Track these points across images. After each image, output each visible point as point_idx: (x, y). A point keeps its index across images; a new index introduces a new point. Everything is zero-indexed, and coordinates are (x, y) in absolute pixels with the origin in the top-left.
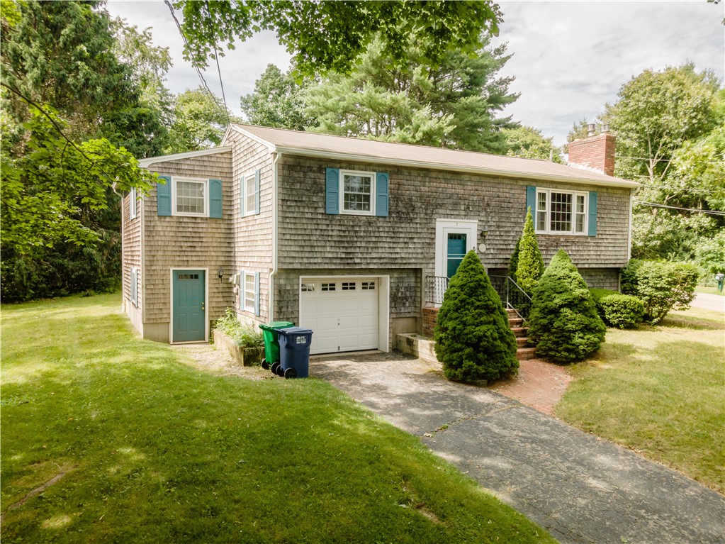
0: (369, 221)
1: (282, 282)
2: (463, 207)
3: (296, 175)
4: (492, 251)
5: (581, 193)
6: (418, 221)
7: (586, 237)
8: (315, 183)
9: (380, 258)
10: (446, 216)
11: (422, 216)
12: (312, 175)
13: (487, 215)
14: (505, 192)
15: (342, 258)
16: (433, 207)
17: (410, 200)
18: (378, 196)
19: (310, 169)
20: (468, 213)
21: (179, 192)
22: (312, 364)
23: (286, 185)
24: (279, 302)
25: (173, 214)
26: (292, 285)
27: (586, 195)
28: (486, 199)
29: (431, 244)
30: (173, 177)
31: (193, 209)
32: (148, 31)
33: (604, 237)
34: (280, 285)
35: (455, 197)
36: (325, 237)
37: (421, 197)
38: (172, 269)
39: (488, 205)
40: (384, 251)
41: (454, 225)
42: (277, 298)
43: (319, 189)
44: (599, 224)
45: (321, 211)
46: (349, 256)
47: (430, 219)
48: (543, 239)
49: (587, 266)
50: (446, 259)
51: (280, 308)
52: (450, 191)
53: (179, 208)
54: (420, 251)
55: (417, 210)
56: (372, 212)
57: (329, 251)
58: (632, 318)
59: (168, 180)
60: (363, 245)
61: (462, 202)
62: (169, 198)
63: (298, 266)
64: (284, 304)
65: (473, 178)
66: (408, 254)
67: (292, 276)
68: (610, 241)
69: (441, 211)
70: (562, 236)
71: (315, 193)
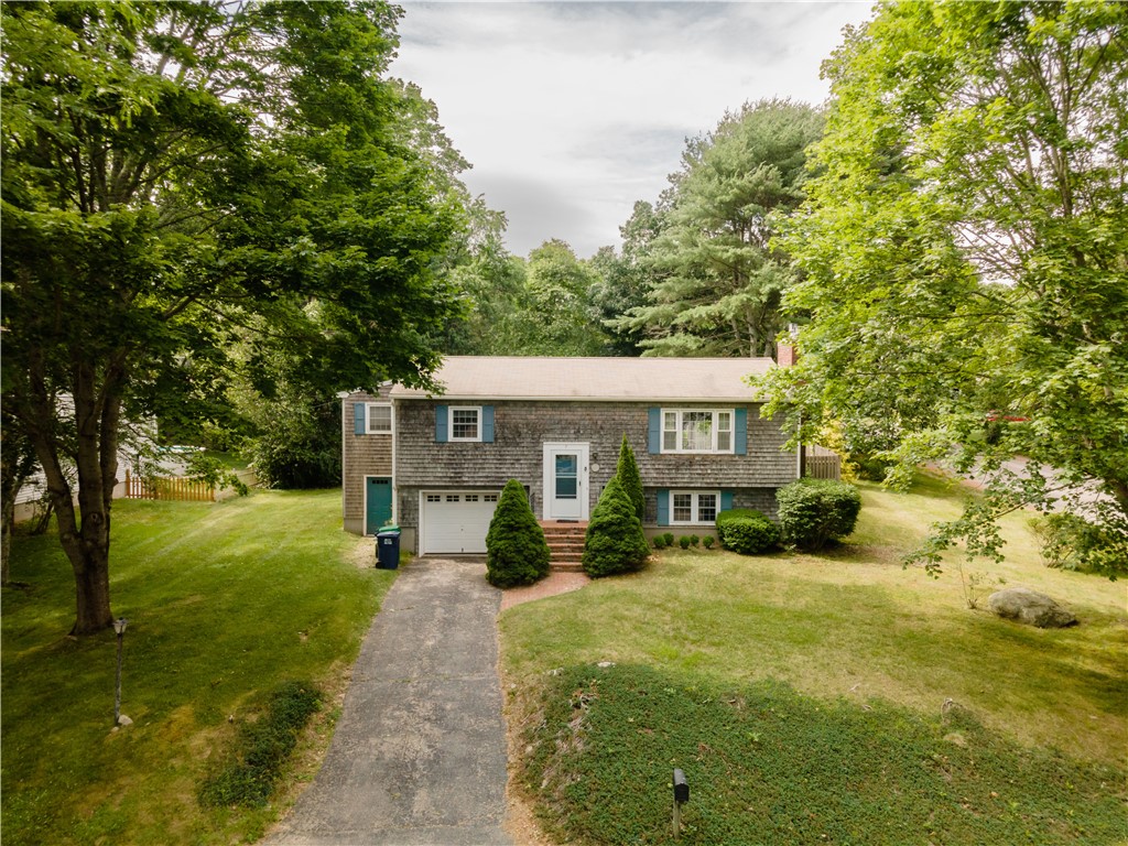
0: (476, 446)
1: (405, 494)
2: (572, 431)
3: (411, 413)
4: (607, 471)
5: (724, 411)
6: (525, 444)
7: (732, 456)
8: (427, 418)
9: (487, 477)
10: (555, 439)
11: (529, 440)
12: (425, 412)
13: (601, 437)
14: (623, 415)
15: (451, 477)
16: (538, 433)
17: (516, 427)
18: (484, 425)
19: (423, 408)
20: (578, 436)
21: (371, 415)
22: (402, 558)
23: (403, 422)
24: (402, 510)
25: (367, 432)
26: (413, 498)
27: (732, 413)
28: (599, 422)
29: (539, 464)
30: (366, 404)
31: (383, 428)
32: (481, 198)
33: (759, 454)
34: (403, 497)
35: (563, 422)
36: (435, 460)
37: (527, 425)
38: (365, 476)
39: (602, 428)
40: (490, 470)
41: (564, 447)
42: (400, 507)
43: (431, 423)
44: (751, 441)
45: (433, 440)
46: (458, 475)
47: (537, 442)
48: (672, 458)
49: (734, 485)
50: (555, 477)
51: (404, 515)
52: (557, 417)
53: (372, 428)
54: (526, 470)
55: (523, 436)
56: (479, 439)
57: (440, 471)
58: (747, 543)
59: (363, 406)
60: (471, 466)
61: (572, 427)
62: (363, 420)
63: (413, 483)
64: (407, 511)
65: (584, 405)
66: (516, 473)
67: (413, 490)
68: (768, 459)
69: (548, 436)
70: (698, 455)
71: (428, 426)
